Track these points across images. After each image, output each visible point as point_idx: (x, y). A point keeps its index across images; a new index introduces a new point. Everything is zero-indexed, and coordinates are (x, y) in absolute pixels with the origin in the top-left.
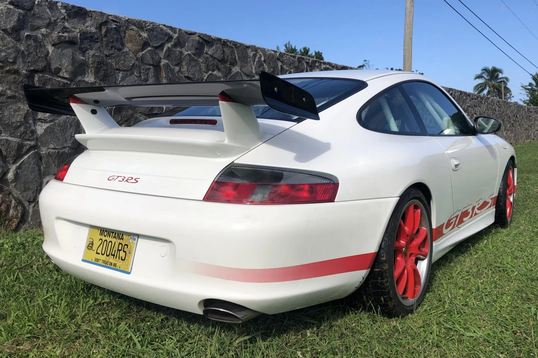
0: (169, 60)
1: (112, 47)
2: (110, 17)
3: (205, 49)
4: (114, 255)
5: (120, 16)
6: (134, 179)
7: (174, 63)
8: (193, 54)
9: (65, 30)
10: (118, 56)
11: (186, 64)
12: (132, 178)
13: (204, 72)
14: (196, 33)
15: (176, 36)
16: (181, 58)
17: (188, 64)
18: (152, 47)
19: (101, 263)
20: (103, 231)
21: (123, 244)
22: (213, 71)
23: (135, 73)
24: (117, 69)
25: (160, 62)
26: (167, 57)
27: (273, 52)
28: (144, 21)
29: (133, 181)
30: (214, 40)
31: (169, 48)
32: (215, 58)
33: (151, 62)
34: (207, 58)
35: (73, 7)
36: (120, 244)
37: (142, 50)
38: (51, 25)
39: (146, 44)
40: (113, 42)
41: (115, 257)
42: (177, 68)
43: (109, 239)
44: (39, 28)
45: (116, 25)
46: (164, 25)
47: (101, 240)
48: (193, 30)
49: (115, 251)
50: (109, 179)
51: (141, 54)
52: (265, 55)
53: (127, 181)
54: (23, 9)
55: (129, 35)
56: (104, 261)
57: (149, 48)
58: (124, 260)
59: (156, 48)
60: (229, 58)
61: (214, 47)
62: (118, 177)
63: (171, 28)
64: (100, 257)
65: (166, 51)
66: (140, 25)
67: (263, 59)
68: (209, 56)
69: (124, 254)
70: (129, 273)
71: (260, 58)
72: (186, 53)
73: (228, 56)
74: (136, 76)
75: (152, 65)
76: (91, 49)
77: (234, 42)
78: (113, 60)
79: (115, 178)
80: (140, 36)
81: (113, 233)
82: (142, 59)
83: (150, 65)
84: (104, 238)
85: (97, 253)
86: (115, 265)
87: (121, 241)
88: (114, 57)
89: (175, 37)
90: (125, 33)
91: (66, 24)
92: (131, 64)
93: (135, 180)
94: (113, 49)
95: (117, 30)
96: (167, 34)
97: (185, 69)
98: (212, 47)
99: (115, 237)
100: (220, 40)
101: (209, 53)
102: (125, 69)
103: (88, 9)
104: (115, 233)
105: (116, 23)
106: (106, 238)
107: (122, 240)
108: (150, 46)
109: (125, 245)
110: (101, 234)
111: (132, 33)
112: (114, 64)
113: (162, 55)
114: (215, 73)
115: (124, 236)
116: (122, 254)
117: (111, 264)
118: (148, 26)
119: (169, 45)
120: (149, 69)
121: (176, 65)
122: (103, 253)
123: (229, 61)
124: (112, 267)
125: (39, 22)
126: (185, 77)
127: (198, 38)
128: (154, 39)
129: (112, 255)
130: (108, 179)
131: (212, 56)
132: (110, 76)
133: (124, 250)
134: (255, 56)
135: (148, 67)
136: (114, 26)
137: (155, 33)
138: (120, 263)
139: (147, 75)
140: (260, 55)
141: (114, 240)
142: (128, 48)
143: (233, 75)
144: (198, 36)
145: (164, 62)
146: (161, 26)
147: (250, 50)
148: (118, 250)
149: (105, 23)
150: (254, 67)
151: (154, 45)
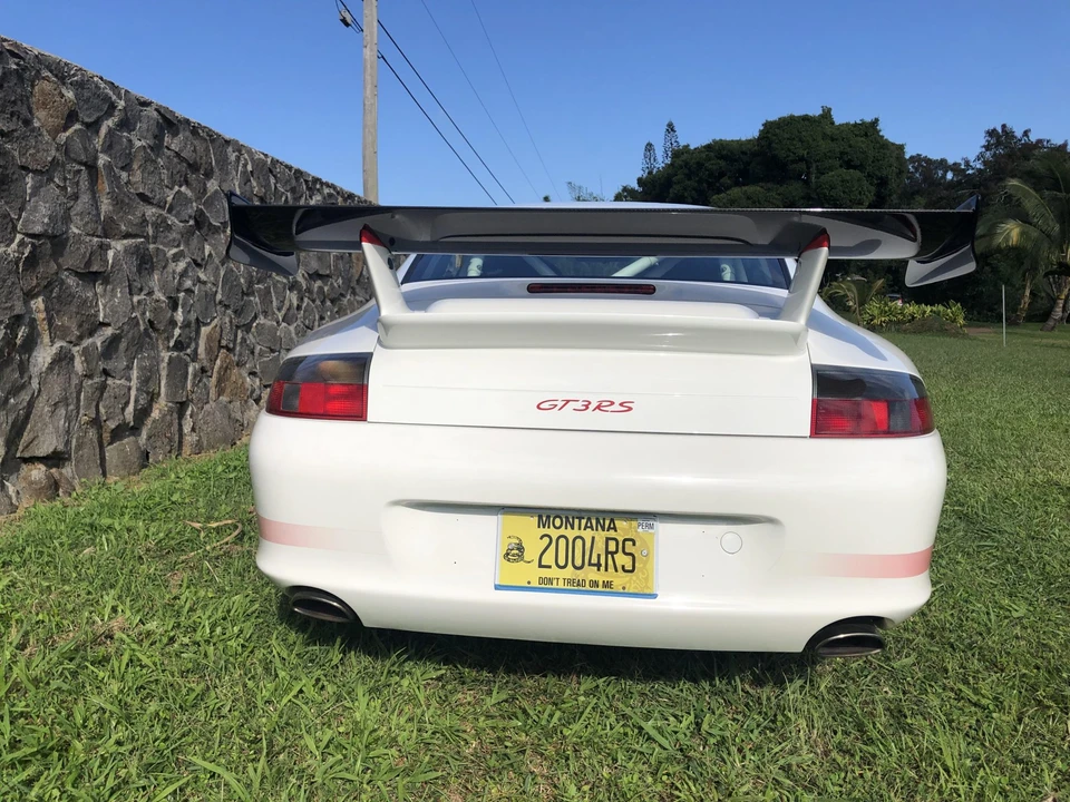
0: (110, 156)
1: (12, 114)
2: (5, 44)
3: (166, 139)
4: (598, 565)
5: (25, 45)
6: (617, 403)
7: (120, 165)
8: (150, 146)
10: (25, 138)
11: (139, 168)
12: (612, 403)
13: (167, 187)
14: (151, 102)
15: (121, 104)
16: (130, 153)
17: (143, 168)
18: (83, 123)
19: (561, 586)
20: (548, 517)
21: (621, 539)
22: (180, 186)
23: (56, 180)
24: (24, 168)
25: (96, 158)
26: (108, 148)
27: (262, 156)
28: (66, 64)
29: (616, 407)
30: (179, 121)
31: (110, 131)
32: (183, 159)
33: (83, 158)
34: (168, 157)
36: (608, 539)
37: (65, 129)
39: (72, 117)
40: (14, 102)
41: (603, 568)
42: (124, 175)
43: (571, 534)
45: (17, 64)
46: (101, 78)
47: (547, 540)
48: (147, 97)
49: (599, 556)
50: (541, 406)
51: (63, 137)
52: (252, 159)
53: (598, 407)
55: (42, 91)
56: (571, 582)
57: (77, 126)
58: (632, 571)
59: (88, 125)
60: (203, 162)
61: (180, 135)
62: (568, 401)
63: (112, 86)
64: (554, 572)
65: (105, 137)
66: (61, 72)
67: (249, 168)
68: (172, 154)
69: (629, 559)
70: (654, 596)
71: (245, 166)
72: (138, 144)
73: (201, 157)
74: (58, 186)
75: (85, 164)
77: (210, 130)
78: (15, 146)
79: (560, 404)
80: (62, 96)
81: (580, 519)
82: (66, 149)
83: (81, 163)
84: (554, 533)
85: (540, 566)
86: (607, 584)
87: (612, 534)
88: (18, 138)
89: (120, 107)
90: (33, 86)
92: (49, 159)
93: (621, 404)
94: (14, 119)
95: (19, 74)
96: (107, 99)
97: (137, 177)
98: (177, 134)
99: (591, 527)
100: (187, 122)
101: (173, 147)
102: (39, 168)
104: (589, 519)
105: (17, 60)
106: (562, 531)
107: (612, 532)
108: (77, 120)
109: (625, 540)
110: (541, 524)
111: (46, 86)
112: (16, 154)
113: (98, 142)
114: (183, 189)
115: (618, 523)
116: (621, 559)
117: (595, 584)
118: (74, 75)
119: (110, 123)
120: (79, 171)
121: (123, 168)
122: (562, 563)
123: (203, 167)
124: (600, 589)
126: (137, 194)
127: (155, 113)
128: (86, 106)
129: (590, 564)
130: (538, 407)
131: (177, 155)
132: (12, 181)
133: (627, 551)
134: (238, 159)
135: (77, 167)
136: (15, 67)
137: (87, 94)
138: (619, 580)
139: (78, 186)
140: (246, 160)
141: (587, 535)
142: (39, 119)
143: (210, 196)
144: (156, 110)
145: (103, 159)
146: (95, 79)
147: (231, 148)
148: (607, 552)
150: (237, 184)
151: (87, 120)
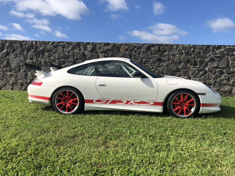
1: (116, 52)
2: (116, 44)
3: (151, 48)
5: (119, 43)
8: (145, 50)
9: (103, 49)
10: (118, 54)
13: (150, 55)
16: (140, 52)
17: (143, 54)
18: (129, 50)
22: (154, 55)
25: (132, 54)
26: (135, 52)
31: (135, 50)
32: (155, 51)
35: (106, 43)
37: (126, 51)
38: (100, 48)
40: (116, 50)
44: (97, 49)
46: (134, 43)
52: (183, 47)
54: (94, 46)
55: (122, 48)
59: (131, 50)
61: (155, 47)
63: (137, 44)
66: (126, 44)
72: (142, 50)
73: (161, 49)
76: (110, 53)
80: (125, 47)
82: (125, 54)
83: (128, 55)
89: (138, 46)
90: (120, 47)
91: (104, 48)
92: (121, 56)
95: (118, 47)
96: (135, 46)
97: (141, 55)
103: (110, 43)
105: (118, 45)
113: (133, 52)
118: (128, 44)
121: (138, 54)
123: (162, 51)
125: (97, 48)
127: (148, 45)
128: (130, 48)
131: (153, 50)
134: (177, 48)
137: (130, 46)
140: (180, 47)
142: (121, 51)
143: (164, 55)
147: (174, 46)
149: (114, 46)
150: (176, 52)
